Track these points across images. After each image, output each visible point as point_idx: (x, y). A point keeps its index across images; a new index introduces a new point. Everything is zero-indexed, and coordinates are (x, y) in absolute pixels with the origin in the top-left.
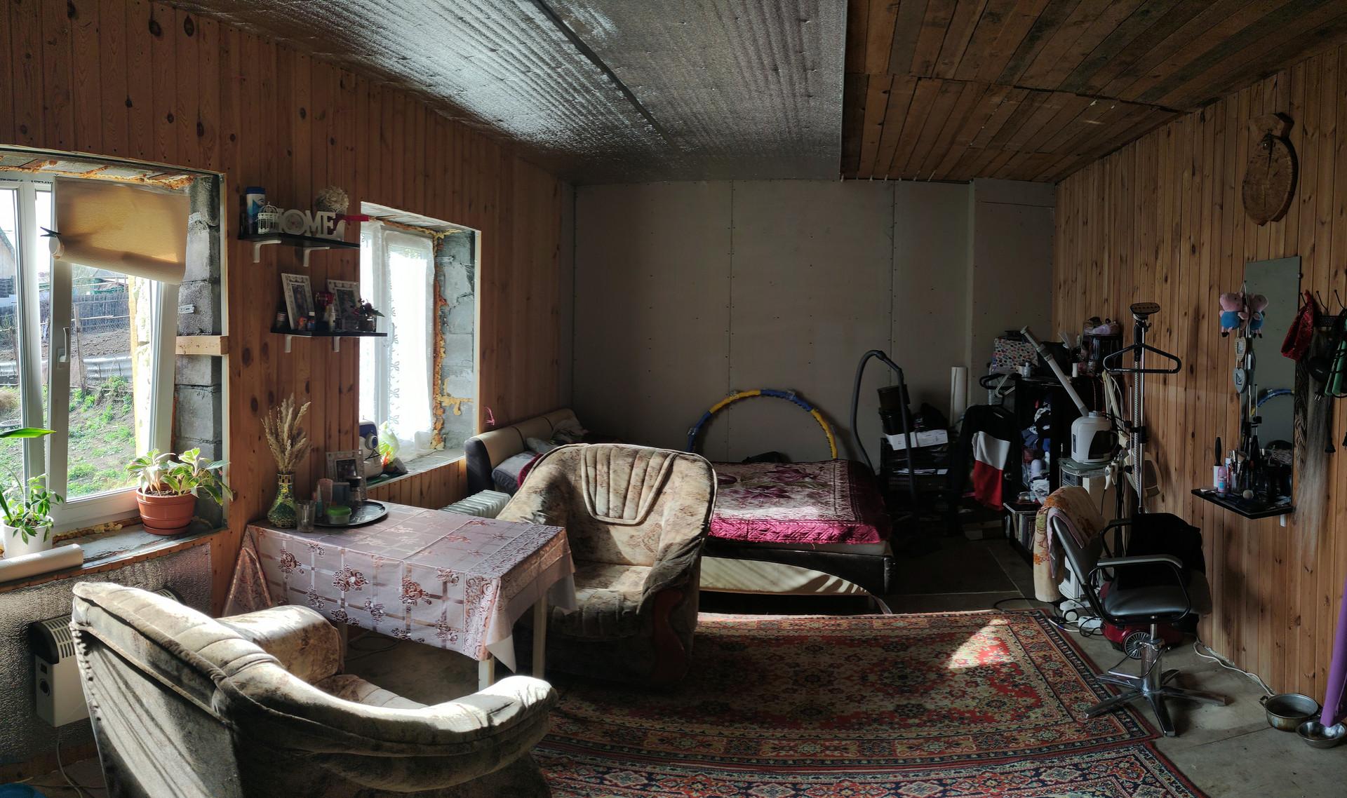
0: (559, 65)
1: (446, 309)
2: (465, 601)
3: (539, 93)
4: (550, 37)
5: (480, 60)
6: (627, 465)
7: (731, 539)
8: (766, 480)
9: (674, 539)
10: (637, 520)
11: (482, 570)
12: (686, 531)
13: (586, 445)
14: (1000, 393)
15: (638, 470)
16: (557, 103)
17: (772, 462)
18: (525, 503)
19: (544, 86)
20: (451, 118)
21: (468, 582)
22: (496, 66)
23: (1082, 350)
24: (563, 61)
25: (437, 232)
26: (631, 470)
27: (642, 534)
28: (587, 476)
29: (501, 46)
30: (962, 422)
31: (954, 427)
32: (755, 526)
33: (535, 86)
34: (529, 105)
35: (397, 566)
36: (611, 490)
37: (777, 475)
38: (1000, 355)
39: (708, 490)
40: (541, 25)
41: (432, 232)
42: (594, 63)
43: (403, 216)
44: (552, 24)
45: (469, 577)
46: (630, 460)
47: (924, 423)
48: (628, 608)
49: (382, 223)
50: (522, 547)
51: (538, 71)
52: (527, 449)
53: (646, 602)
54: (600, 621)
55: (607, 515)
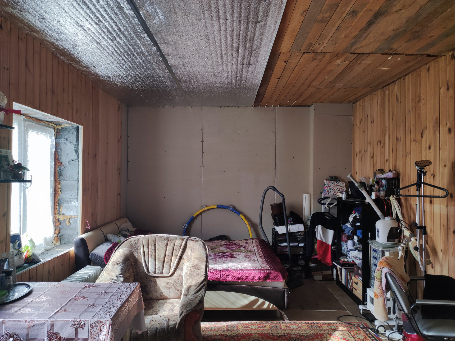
0: (132, 38)
1: (62, 168)
2: (89, 338)
3: (118, 53)
4: (130, 21)
5: (89, 29)
6: (164, 245)
7: (213, 280)
8: (223, 249)
9: (192, 283)
10: (170, 274)
11: (100, 316)
12: (197, 278)
13: (142, 236)
14: (327, 207)
15: (170, 248)
16: (127, 61)
17: (223, 240)
18: (112, 271)
19: (121, 50)
20: (67, 62)
21: (91, 326)
22: (97, 34)
23: (375, 185)
24: (135, 37)
25: (56, 125)
26: (166, 247)
27: (172, 281)
28: (144, 252)
29: (102, 22)
30: (310, 221)
31: (306, 223)
32: (223, 273)
33: (116, 49)
34: (112, 60)
35: (44, 324)
36: (157, 259)
37: (227, 246)
38: (328, 188)
39: (205, 256)
40: (127, 13)
41: (54, 125)
42: (151, 40)
43: (38, 114)
44: (133, 13)
45: (92, 322)
46: (166, 242)
47: (293, 220)
48: (171, 325)
49: (24, 117)
50: (119, 297)
51: (120, 41)
52: (107, 240)
53: (181, 321)
54: (157, 335)
55: (155, 272)
